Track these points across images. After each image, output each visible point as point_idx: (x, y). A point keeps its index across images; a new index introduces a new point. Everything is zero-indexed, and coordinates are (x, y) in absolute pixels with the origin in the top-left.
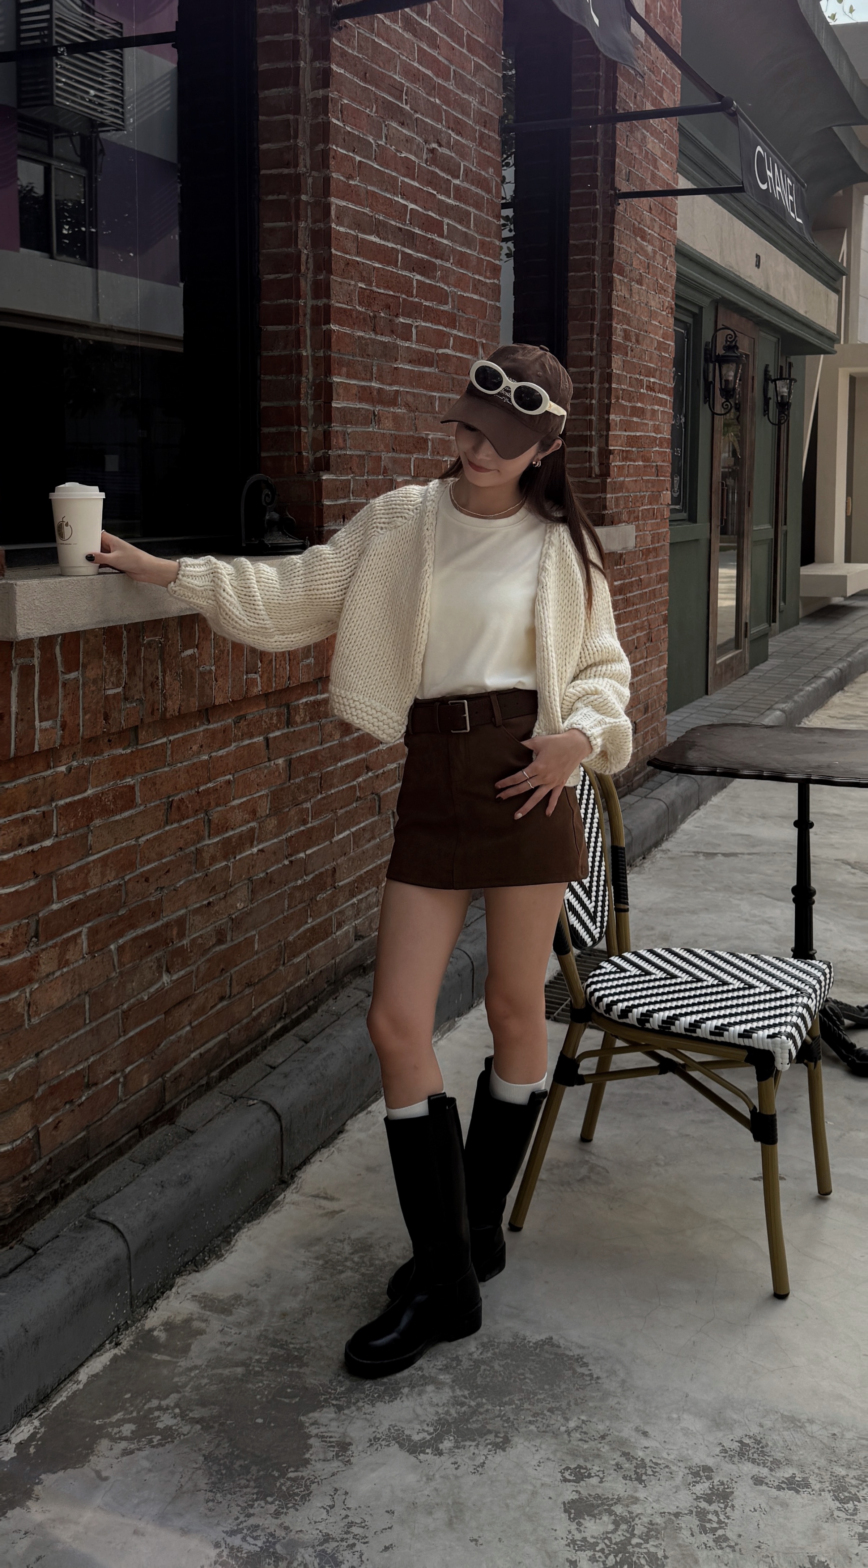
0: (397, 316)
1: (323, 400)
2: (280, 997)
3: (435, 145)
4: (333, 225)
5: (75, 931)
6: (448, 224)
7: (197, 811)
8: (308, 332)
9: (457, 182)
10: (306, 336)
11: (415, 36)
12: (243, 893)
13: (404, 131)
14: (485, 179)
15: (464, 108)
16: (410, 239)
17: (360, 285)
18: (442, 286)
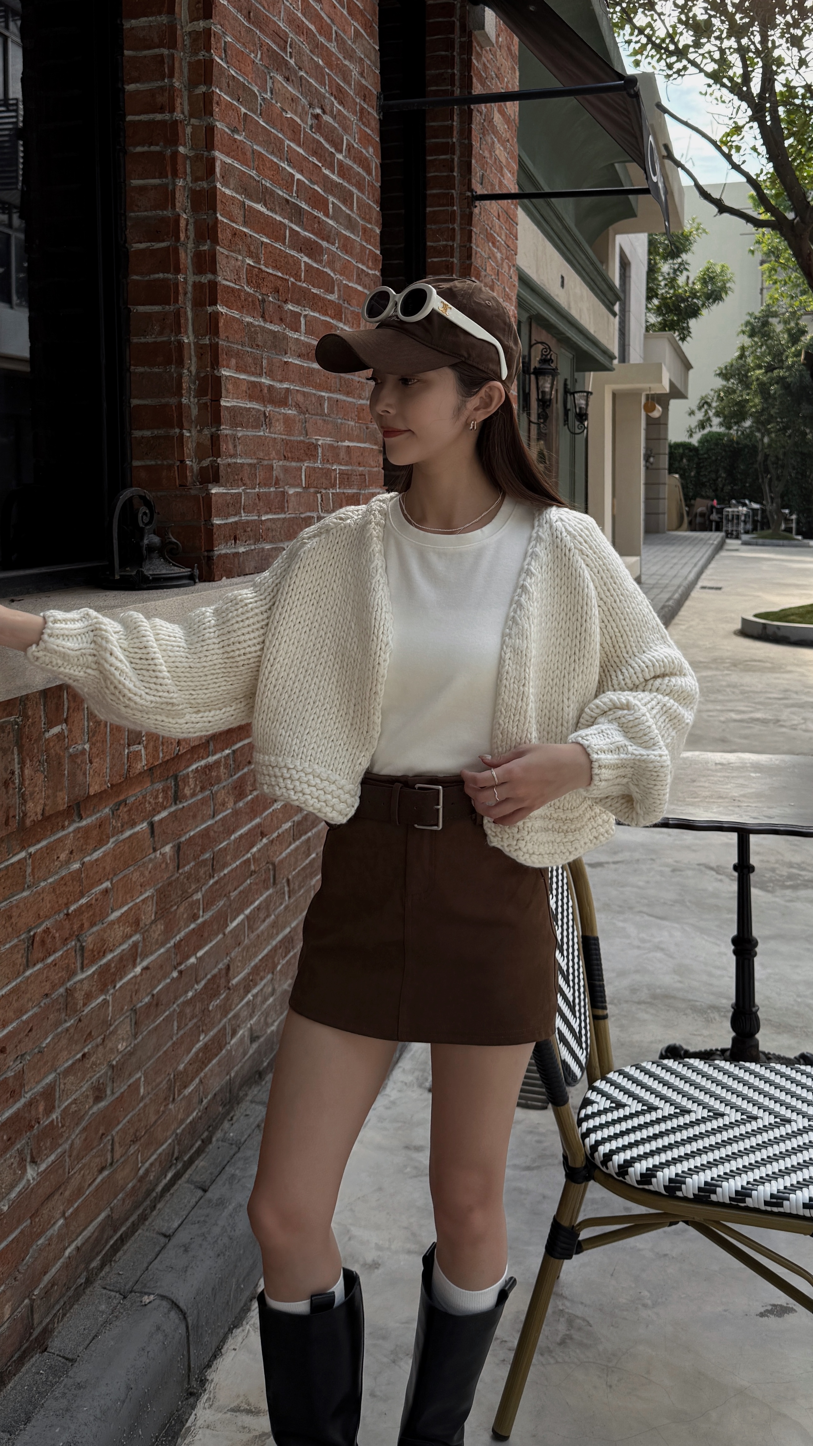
0: (286, 301)
1: (209, 397)
2: (170, 1141)
3: (318, 111)
4: (219, 185)
6: (333, 203)
7: (66, 939)
8: (190, 314)
9: (340, 156)
10: (187, 319)
12: (125, 1029)
13: (289, 88)
16: (297, 214)
17: (248, 261)
18: (329, 272)
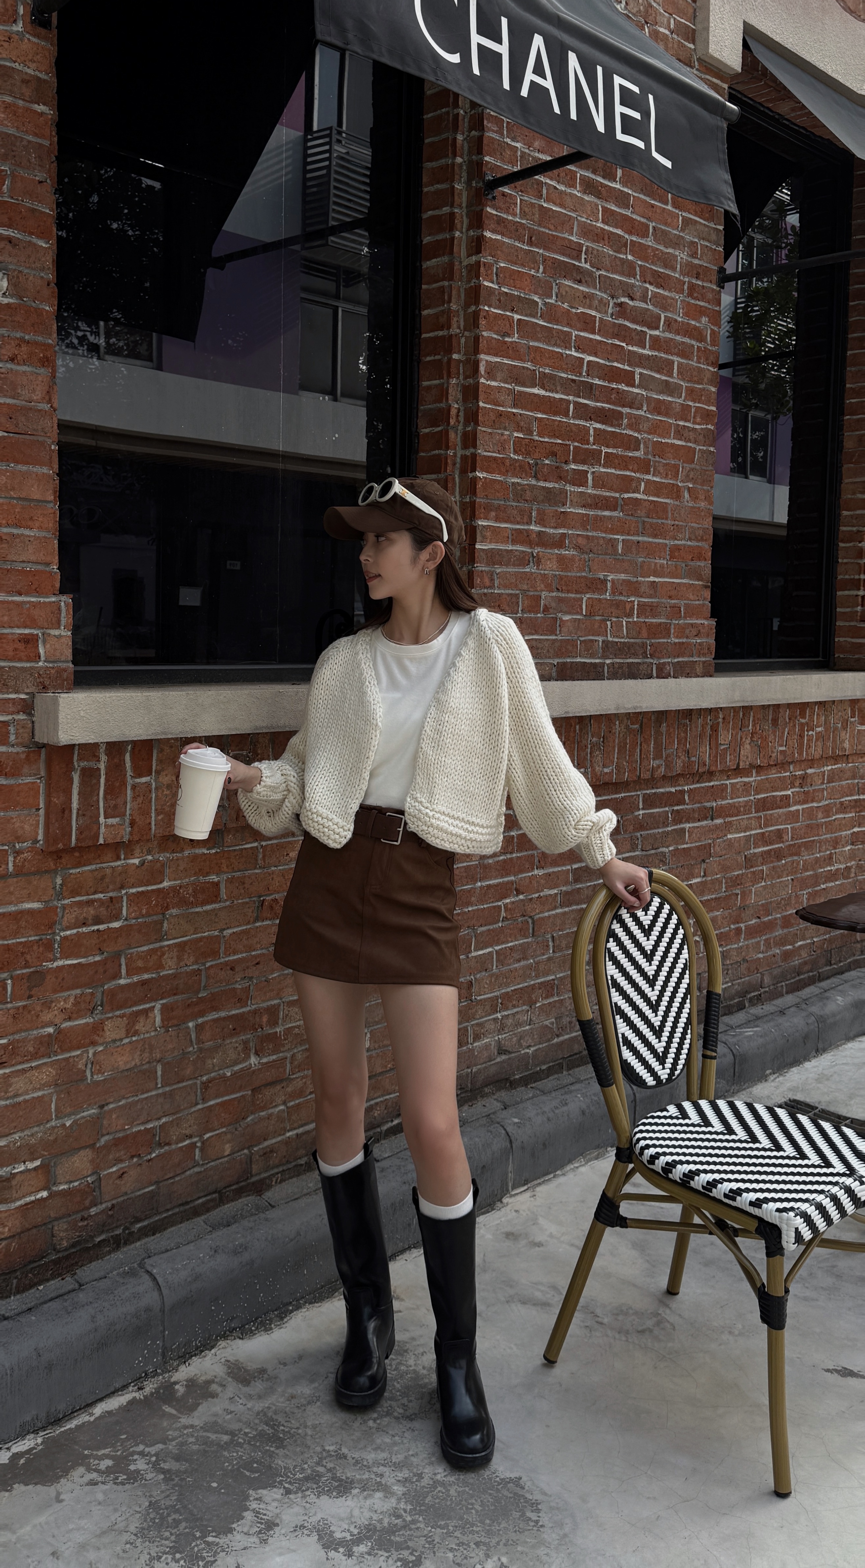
0: (566, 462)
3: (624, 300)
4: (482, 380)
5: (148, 1006)
6: (641, 374)
8: (457, 479)
9: (656, 333)
10: (455, 483)
11: (600, 198)
13: (581, 288)
14: (696, 328)
15: (668, 262)
16: (589, 390)
17: (516, 434)
18: (631, 433)
